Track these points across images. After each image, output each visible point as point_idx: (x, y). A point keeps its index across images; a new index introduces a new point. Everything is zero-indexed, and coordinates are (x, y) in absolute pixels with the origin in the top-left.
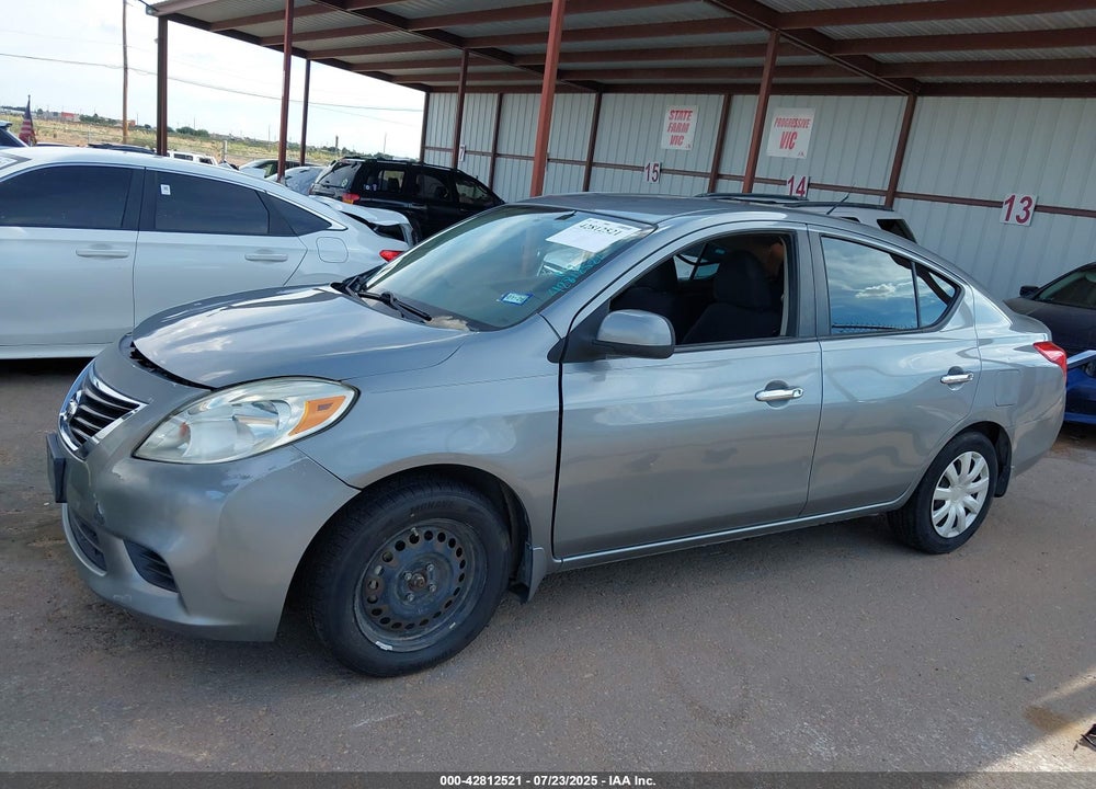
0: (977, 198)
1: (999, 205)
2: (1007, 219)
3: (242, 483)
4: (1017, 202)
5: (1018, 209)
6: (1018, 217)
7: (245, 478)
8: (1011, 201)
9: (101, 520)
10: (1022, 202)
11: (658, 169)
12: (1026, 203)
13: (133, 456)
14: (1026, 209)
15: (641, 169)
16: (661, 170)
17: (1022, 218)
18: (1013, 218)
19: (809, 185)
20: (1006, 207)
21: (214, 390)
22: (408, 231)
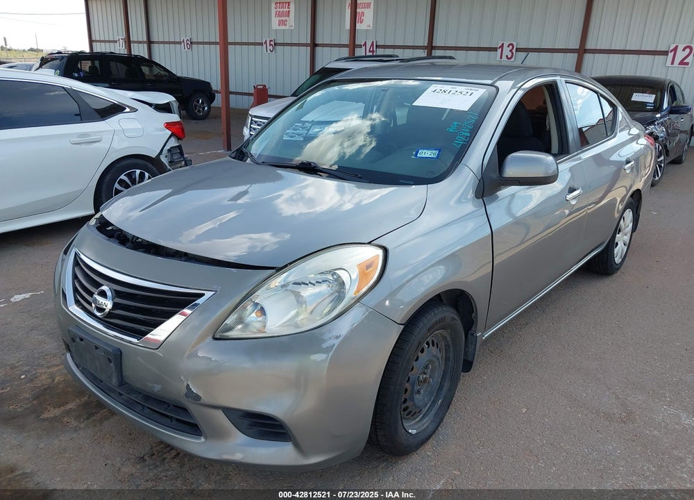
0: (481, 46)
1: (495, 49)
2: (501, 58)
3: (337, 342)
4: (505, 46)
5: (507, 51)
6: (507, 56)
7: (337, 337)
8: (502, 46)
9: (197, 398)
10: (508, 46)
11: (273, 43)
12: (511, 47)
13: (215, 339)
14: (511, 51)
15: (261, 44)
16: (275, 44)
17: (509, 56)
18: (504, 56)
19: (377, 46)
20: (499, 50)
21: (279, 270)
22: (175, 106)
